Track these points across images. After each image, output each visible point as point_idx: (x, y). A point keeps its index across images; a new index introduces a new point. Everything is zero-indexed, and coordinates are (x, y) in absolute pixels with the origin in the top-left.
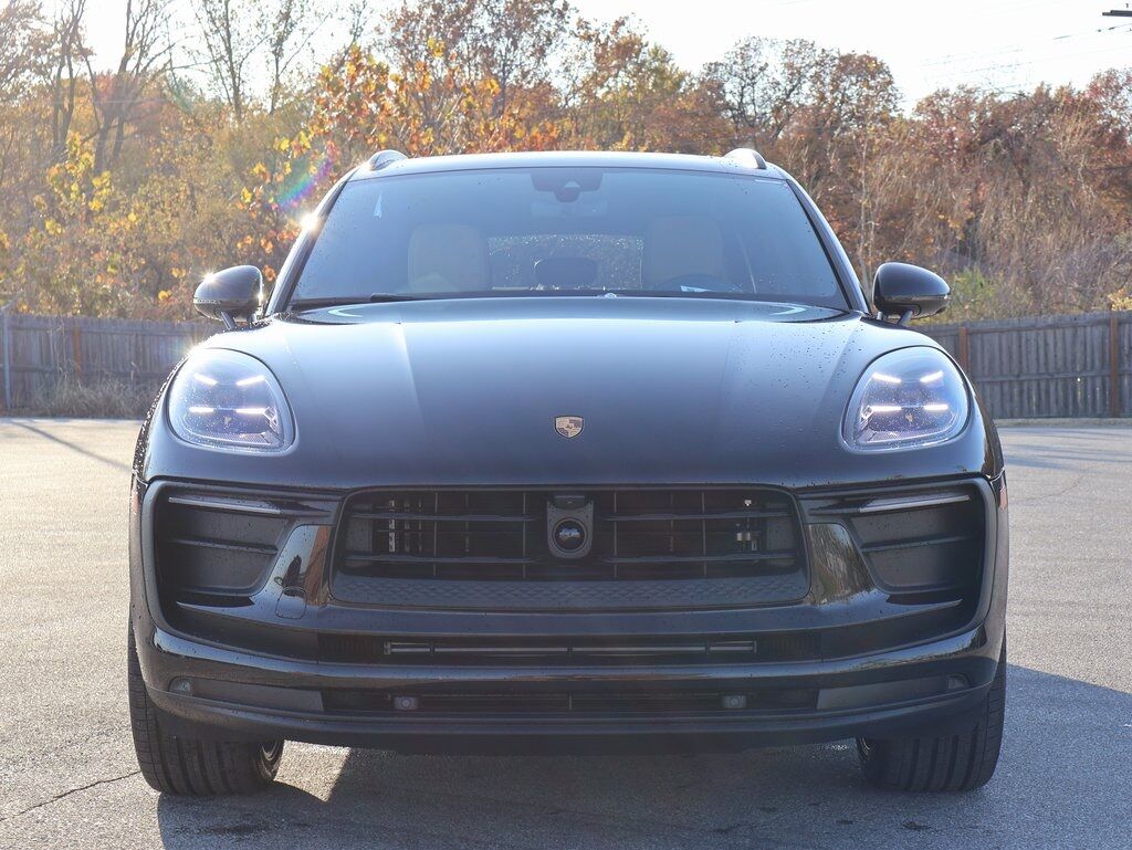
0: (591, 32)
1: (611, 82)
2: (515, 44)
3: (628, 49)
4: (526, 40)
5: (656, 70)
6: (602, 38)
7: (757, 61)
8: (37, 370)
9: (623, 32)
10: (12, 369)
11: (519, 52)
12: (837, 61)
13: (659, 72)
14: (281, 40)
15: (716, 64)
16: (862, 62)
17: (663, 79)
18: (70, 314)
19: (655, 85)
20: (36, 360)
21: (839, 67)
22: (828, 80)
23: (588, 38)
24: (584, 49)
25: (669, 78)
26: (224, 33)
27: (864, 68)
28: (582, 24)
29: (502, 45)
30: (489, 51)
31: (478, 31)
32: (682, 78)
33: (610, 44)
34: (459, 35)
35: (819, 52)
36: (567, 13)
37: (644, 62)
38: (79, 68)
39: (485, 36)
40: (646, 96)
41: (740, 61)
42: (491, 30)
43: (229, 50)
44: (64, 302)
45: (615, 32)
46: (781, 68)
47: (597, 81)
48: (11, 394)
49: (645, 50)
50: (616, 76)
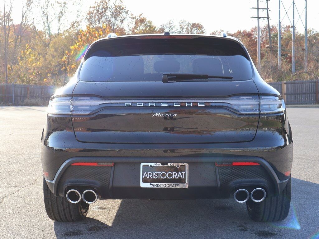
0: (134, 17)
1: (138, 28)
2: (116, 19)
3: (142, 21)
4: (119, 18)
5: (149, 26)
6: (137, 18)
7: (173, 25)
8: (19, 96)
9: (141, 17)
10: (14, 96)
11: (117, 21)
12: (192, 25)
13: (150, 26)
14: (60, 17)
15: (164, 25)
16: (197, 25)
17: (151, 28)
18: (23, 84)
19: (149, 29)
20: (19, 94)
21: (192, 26)
22: (189, 29)
23: (133, 18)
24: (132, 21)
25: (152, 27)
26: (46, 16)
27: (198, 26)
28: (132, 15)
29: (113, 20)
30: (110, 21)
31: (107, 16)
32: (155, 27)
33: (138, 20)
34: (102, 16)
35: (187, 22)
36: (128, 12)
37: (146, 24)
38: (10, 23)
39: (109, 17)
40: (147, 32)
41: (169, 24)
42: (111, 16)
43: (47, 20)
44: (23, 81)
45: (140, 16)
46: (179, 26)
47: (135, 28)
48: (15, 101)
49: (146, 21)
50: (140, 27)
